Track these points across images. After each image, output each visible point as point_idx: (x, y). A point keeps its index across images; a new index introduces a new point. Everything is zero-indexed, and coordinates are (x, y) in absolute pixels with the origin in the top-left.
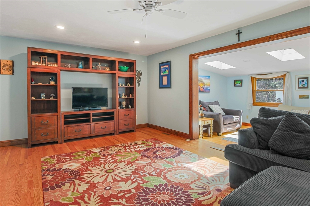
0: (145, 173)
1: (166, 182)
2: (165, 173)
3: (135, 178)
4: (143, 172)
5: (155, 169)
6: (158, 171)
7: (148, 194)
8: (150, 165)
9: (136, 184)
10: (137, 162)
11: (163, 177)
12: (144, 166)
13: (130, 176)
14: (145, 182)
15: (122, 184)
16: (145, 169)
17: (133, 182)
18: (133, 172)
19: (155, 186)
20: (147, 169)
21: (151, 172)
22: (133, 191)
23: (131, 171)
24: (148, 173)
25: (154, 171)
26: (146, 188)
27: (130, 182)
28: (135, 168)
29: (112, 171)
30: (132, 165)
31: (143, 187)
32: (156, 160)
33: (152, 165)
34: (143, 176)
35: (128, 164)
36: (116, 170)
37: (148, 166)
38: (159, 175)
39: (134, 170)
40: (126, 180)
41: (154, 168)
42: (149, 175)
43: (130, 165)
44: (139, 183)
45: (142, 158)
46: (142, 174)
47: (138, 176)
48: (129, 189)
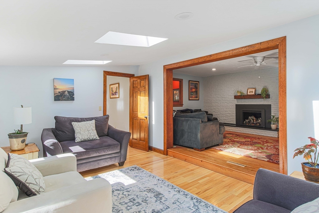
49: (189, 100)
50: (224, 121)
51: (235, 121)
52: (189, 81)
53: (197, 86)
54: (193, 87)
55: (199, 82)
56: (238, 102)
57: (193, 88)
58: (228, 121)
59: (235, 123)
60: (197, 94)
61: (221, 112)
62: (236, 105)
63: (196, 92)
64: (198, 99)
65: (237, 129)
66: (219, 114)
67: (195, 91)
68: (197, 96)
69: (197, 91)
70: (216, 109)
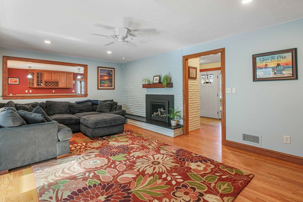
0: (125, 163)
1: (110, 157)
2: (107, 164)
3: (133, 158)
4: (127, 164)
5: (115, 167)
6: (113, 166)
7: (123, 151)
8: (119, 172)
9: (131, 155)
10: (134, 176)
11: (111, 160)
12: (125, 170)
13: (137, 160)
14: (125, 157)
15: (141, 155)
16: (125, 167)
17: (133, 156)
18: (135, 163)
19: (118, 155)
20: (123, 167)
21: (119, 164)
22: (131, 152)
23: (138, 164)
24: (122, 163)
25: (117, 165)
26: (124, 153)
27: (136, 156)
28: (135, 167)
29: (154, 163)
30: (138, 171)
31: (126, 154)
32: (111, 181)
33: (117, 173)
34: (127, 160)
35: (144, 171)
36: (151, 163)
37: (121, 171)
38: (114, 162)
39: (135, 165)
40: (138, 157)
41: (116, 169)
42: (121, 161)
43: (140, 171)
44: (129, 155)
45: (130, 183)
46: (128, 162)
47: (130, 160)
48: (135, 153)
49: (98, 89)
50: (137, 113)
51: (145, 114)
52: (98, 67)
53: (111, 73)
54: (106, 74)
55: (114, 69)
56: (147, 92)
57: (105, 76)
58: (140, 114)
59: (145, 116)
60: (112, 83)
61: (135, 103)
62: (147, 95)
63: (110, 80)
64: (113, 88)
65: (141, 125)
66: (133, 106)
67: (108, 80)
68: (112, 85)
69: (112, 78)
70: (131, 99)
